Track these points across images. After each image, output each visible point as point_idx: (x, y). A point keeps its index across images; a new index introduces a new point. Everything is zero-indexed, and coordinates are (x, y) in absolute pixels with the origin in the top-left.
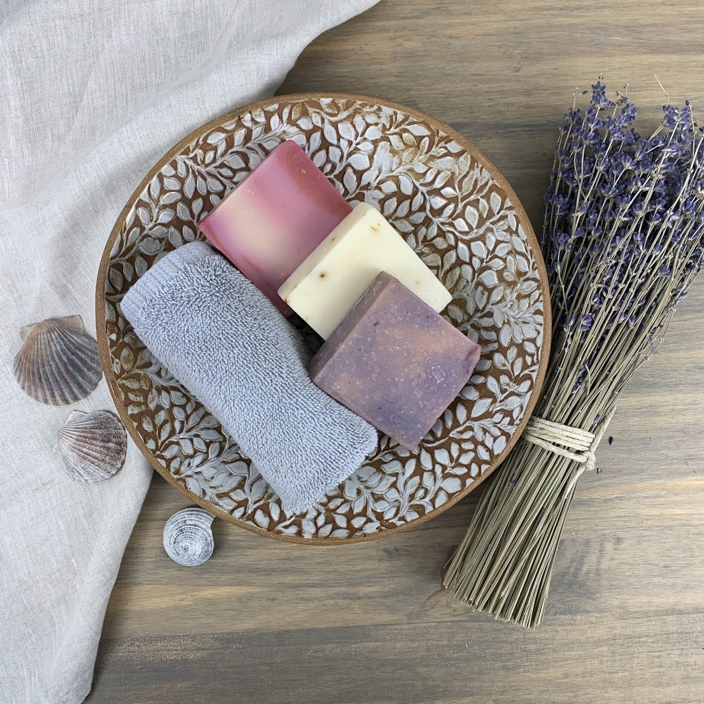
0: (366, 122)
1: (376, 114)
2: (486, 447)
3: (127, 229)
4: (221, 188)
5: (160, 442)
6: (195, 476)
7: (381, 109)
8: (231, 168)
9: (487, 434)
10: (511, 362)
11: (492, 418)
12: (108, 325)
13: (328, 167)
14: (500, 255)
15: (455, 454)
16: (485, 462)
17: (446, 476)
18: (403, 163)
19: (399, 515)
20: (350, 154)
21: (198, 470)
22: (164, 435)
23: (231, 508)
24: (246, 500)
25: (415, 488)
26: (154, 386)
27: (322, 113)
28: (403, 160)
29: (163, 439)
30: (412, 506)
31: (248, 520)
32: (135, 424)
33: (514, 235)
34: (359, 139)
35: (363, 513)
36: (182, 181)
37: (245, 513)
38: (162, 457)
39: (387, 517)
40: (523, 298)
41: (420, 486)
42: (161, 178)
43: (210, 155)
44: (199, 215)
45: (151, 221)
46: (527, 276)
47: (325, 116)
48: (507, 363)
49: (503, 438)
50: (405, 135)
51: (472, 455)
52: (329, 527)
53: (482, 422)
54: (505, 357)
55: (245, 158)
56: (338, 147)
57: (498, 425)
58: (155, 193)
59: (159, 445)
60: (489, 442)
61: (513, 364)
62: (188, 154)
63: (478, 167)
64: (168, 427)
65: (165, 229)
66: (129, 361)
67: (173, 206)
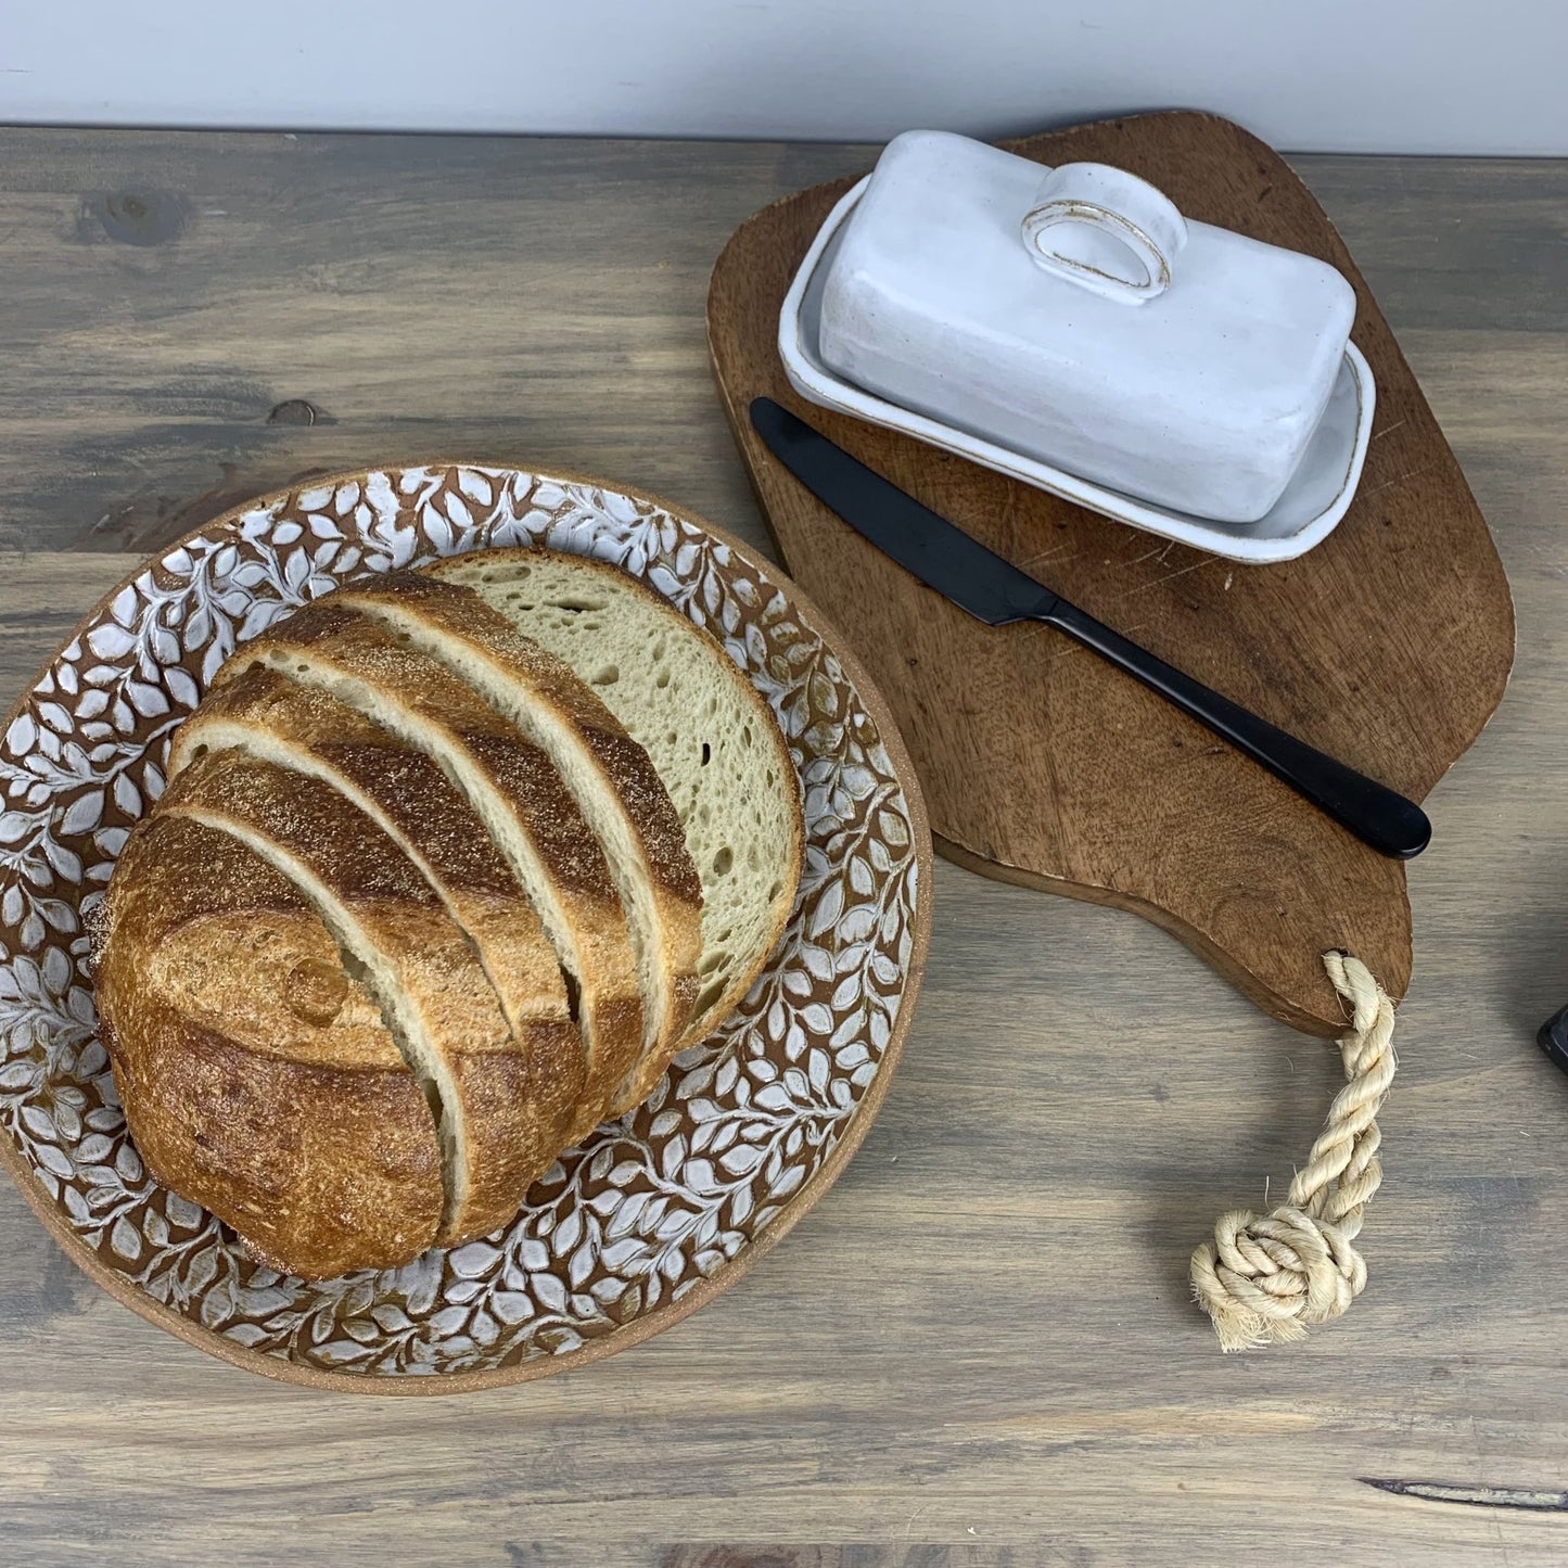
0: (469, 1336)
1: (446, 1357)
2: (54, 731)
3: (905, 929)
4: (760, 1098)
5: (712, 567)
6: (625, 528)
7: (436, 1369)
8: (750, 1143)
9: (57, 758)
10: (33, 914)
11: (52, 793)
12: (875, 736)
13: (543, 1228)
14: (99, 1138)
15: (121, 709)
16: (45, 698)
17: (129, 659)
18: (371, 1283)
19: (206, 559)
20: (499, 1265)
21: (628, 543)
22: (711, 585)
23: (539, 491)
24: (518, 516)
25: (189, 625)
26: (763, 669)
27: (574, 1322)
28: (371, 1291)
29: (710, 575)
30: (185, 586)
31: (499, 477)
32: (763, 579)
33: (68, 1178)
34: (481, 1301)
35: (284, 552)
36: (837, 1072)
37: (511, 488)
38: (697, 539)
39: (231, 551)
40: (27, 1053)
41: (179, 631)
42: (874, 1054)
43: (793, 1147)
44: (788, 1028)
45: (870, 969)
46: (21, 1098)
47: (568, 1319)
48: (42, 910)
49: (15, 750)
50: (374, 1335)
51: (81, 712)
52: (342, 508)
53: (76, 783)
54: (47, 925)
55: (722, 1175)
56: (527, 1273)
57: (33, 778)
58: (878, 1024)
59: (710, 561)
60: (49, 743)
61: (27, 910)
62: (836, 1123)
63: (181, 1304)
64: (712, 603)
65: (842, 967)
66: (819, 693)
67: (839, 1018)
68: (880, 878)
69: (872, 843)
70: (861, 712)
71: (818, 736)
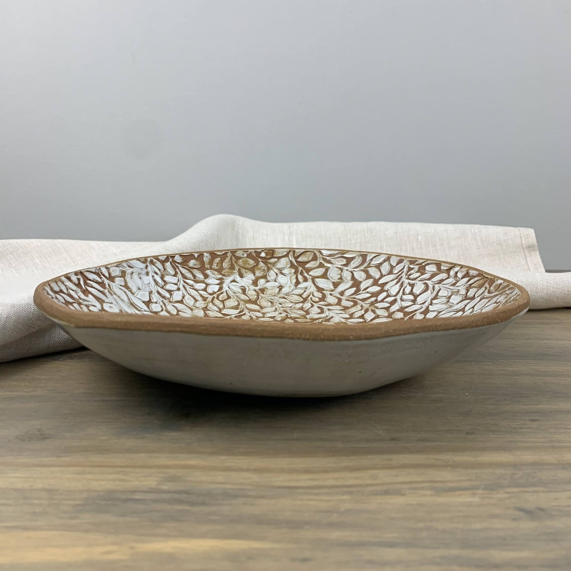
4: (394, 294)
5: (178, 265)
8: (412, 290)
12: (271, 251)
22: (184, 271)
24: (113, 282)
26: (224, 277)
29: (180, 268)
32: (196, 255)
38: (166, 261)
62: (411, 264)
65: (349, 278)
66: (245, 264)
67: (369, 276)
68: (321, 265)
69: (307, 266)
70: (260, 253)
71: (259, 271)
